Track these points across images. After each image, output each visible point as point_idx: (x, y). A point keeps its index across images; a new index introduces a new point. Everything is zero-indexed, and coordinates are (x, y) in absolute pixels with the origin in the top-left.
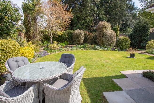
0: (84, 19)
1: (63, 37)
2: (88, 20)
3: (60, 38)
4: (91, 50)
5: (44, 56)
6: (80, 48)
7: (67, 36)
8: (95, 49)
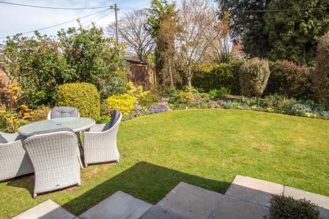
0: (297, 26)
1: (222, 77)
2: (310, 27)
3: (214, 79)
4: (278, 113)
5: (155, 112)
6: (251, 105)
7: (230, 75)
8: (290, 111)
